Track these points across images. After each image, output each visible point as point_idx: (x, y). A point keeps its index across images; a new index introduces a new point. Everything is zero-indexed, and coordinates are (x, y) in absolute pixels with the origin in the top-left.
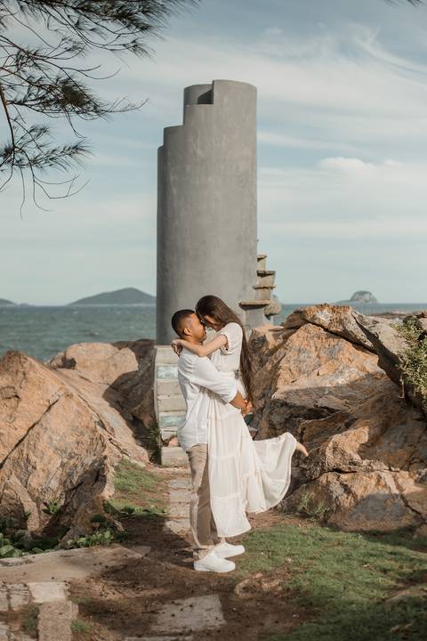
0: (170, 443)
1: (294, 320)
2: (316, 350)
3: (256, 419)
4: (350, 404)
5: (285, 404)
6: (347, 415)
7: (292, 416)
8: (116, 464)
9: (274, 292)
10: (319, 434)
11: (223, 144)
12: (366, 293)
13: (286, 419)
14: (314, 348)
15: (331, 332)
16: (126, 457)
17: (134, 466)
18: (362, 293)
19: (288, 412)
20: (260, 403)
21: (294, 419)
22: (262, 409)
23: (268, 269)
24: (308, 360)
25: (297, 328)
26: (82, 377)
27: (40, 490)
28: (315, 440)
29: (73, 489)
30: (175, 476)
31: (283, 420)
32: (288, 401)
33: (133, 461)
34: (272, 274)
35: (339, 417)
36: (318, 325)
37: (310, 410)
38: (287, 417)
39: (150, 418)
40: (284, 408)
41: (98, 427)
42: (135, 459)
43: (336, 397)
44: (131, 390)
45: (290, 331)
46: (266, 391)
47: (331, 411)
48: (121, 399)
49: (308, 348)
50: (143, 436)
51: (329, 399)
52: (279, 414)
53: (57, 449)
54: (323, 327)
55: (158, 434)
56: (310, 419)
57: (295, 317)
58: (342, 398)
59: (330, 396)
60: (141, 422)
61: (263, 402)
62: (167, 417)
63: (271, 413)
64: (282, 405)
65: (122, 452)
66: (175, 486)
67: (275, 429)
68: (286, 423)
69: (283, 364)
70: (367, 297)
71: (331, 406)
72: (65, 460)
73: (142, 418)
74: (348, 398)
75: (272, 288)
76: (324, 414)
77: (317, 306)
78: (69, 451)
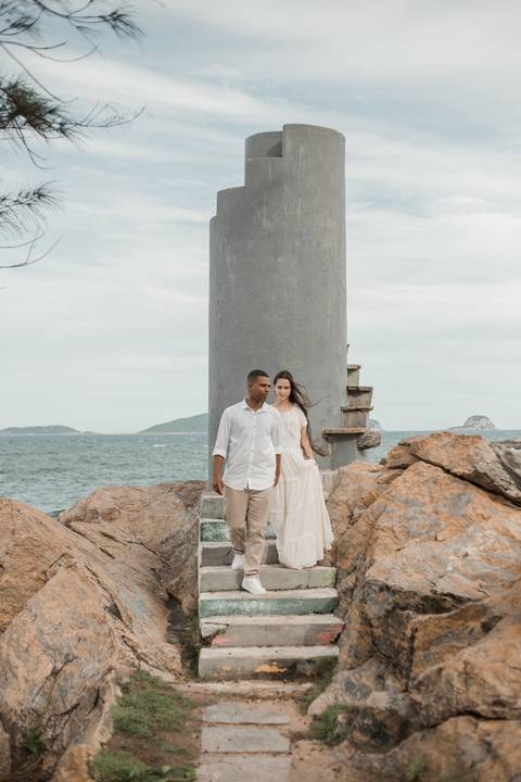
0: (214, 641)
1: (399, 456)
2: (432, 502)
3: (343, 604)
4: (486, 587)
5: (385, 588)
6: (484, 610)
7: (396, 606)
8: (126, 680)
9: (372, 416)
10: (439, 640)
11: (299, 212)
12: (482, 417)
13: (387, 611)
14: (427, 499)
15: (455, 475)
16: (144, 666)
17: (154, 682)
18: (478, 418)
19: (391, 600)
20: (349, 581)
21: (399, 612)
22: (352, 590)
23: (362, 384)
24: (420, 516)
25: (404, 467)
26: (105, 535)
27: (19, 712)
28: (434, 649)
29: (65, 713)
30: (215, 698)
31: (383, 613)
32: (390, 583)
33: (155, 673)
34: (368, 391)
35: (471, 612)
36: (435, 465)
37: (425, 598)
38: (390, 608)
39: (190, 599)
40: (385, 594)
41: (109, 616)
42: (158, 668)
43: (465, 576)
44: (174, 552)
45: (393, 472)
46: (358, 563)
47: (459, 600)
48: (158, 566)
49: (420, 498)
50: (178, 627)
51: (455, 580)
52: (376, 603)
53: (48, 647)
54: (443, 468)
55: (196, 627)
56: (424, 612)
57: (400, 451)
58: (474, 578)
59: (456, 575)
60: (179, 602)
61: (354, 580)
62: (211, 601)
63: (363, 601)
64: (381, 590)
65: (139, 658)
66: (214, 718)
67: (371, 626)
68: (386, 617)
69: (383, 522)
70: (484, 422)
71: (458, 593)
72: (59, 665)
73: (180, 597)
74: (483, 577)
75: (368, 410)
76: (447, 605)
77: (432, 436)
78: (65, 651)
